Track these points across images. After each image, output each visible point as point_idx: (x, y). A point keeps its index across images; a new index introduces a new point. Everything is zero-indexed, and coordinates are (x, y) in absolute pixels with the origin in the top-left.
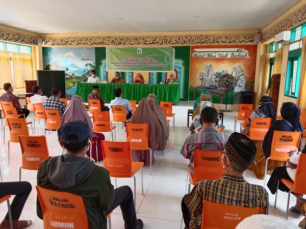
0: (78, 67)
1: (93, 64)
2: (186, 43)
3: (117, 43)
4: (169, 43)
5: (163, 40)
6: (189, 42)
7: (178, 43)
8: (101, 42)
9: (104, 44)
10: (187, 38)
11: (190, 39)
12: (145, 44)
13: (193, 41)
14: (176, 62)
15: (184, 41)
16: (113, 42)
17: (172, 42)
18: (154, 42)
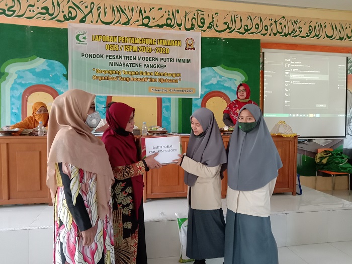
2: (250, 32)
3: (61, 17)
4: (209, 27)
5: (194, 18)
6: (256, 30)
7: (231, 30)
8: (4, 10)
9: (15, 14)
10: (251, 19)
11: (259, 23)
12: (146, 25)
13: (266, 28)
14: (228, 78)
15: (246, 27)
16: (48, 13)
17: (217, 26)
18: (169, 21)
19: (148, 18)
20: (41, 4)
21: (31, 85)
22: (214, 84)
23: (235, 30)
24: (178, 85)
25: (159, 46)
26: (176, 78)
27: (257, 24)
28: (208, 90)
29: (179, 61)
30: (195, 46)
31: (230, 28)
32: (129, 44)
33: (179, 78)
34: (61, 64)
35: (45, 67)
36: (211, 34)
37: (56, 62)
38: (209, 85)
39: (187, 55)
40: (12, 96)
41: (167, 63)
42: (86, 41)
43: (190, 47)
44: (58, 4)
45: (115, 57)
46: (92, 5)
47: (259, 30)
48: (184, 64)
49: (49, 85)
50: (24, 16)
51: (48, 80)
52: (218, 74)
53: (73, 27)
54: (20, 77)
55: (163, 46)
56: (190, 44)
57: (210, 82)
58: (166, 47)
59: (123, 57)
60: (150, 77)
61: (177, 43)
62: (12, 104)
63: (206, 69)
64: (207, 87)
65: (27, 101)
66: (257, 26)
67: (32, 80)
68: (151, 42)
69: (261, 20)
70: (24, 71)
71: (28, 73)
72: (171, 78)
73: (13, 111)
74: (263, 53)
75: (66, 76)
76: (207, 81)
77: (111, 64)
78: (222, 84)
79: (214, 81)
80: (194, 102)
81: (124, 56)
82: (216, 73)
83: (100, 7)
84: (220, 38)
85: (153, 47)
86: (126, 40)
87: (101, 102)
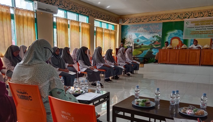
0: (147, 39)
1: (159, 36)
3: (182, 18)
8: (168, 18)
9: (170, 19)
19: (211, 13)
20: (177, 15)
32: (203, 23)
35: (177, 32)
42: (189, 24)
44: (182, 14)
45: (198, 27)
46: (192, 13)
49: (178, 37)
50: (173, 19)
53: (186, 20)
54: (170, 35)
59: (200, 27)
60: (209, 32)
65: (172, 41)
75: (183, 34)
77: (196, 29)
83: (194, 13)
86: (202, 21)
87: (192, 41)
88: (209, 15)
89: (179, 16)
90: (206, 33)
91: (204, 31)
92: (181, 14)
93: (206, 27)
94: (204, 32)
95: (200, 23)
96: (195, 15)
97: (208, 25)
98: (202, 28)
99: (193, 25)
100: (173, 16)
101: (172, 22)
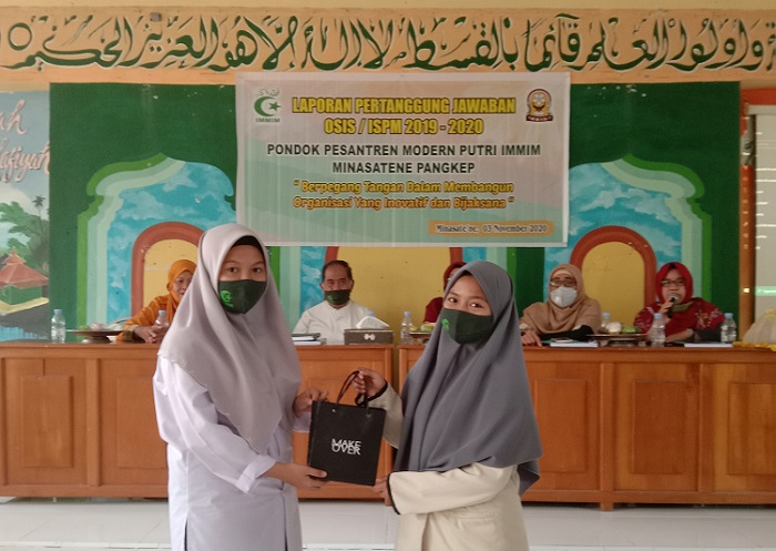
1: (28, 206)
2: (709, 62)
3: (219, 60)
4: (591, 58)
5: (551, 37)
6: (727, 57)
7: (653, 61)
8: (97, 53)
9: (120, 60)
10: (712, 28)
11: (736, 37)
12: (424, 65)
13: (757, 49)
14: (647, 191)
15: (696, 51)
16: (190, 50)
17: (615, 54)
18: (483, 51)
19: (429, 45)
20: (175, 32)
21: (153, 223)
22: (606, 207)
23: (666, 61)
24: (507, 214)
25: (457, 117)
26: (500, 196)
27: (731, 41)
28: (588, 225)
29: (509, 150)
30: (552, 111)
31: (652, 57)
32: (380, 116)
33: (509, 195)
34: (219, 172)
35: (184, 180)
36: (597, 74)
37: (210, 167)
38: (590, 211)
39: (532, 133)
40: (111, 251)
41: (477, 159)
42: (277, 114)
43: (539, 112)
44: (214, 28)
45: (348, 149)
46: (293, 23)
47: (737, 56)
48: (521, 158)
49: (193, 222)
50: (139, 63)
51: (191, 211)
52: (617, 181)
53: (248, 81)
54: (128, 206)
55: (467, 114)
56: (539, 104)
57: (596, 203)
58: (474, 117)
59: (366, 149)
60: (432, 196)
61: (504, 105)
62: (112, 268)
63: (583, 168)
64: (586, 216)
65: (143, 261)
66: (729, 47)
67: (156, 213)
68: (436, 106)
69: (742, 29)
70: (137, 191)
71: (146, 194)
72: (488, 196)
73: (114, 285)
74: (754, 117)
75: (231, 200)
76: (586, 201)
77: (337, 167)
78: (629, 206)
79: (606, 200)
80: (549, 258)
81: (369, 147)
82: (611, 178)
83: (311, 29)
84: (623, 86)
85: (442, 120)
86: (374, 105)
87: (311, 264)
88: (424, 54)
89: (187, 40)
90: (408, 203)
91: (399, 188)
92: (208, 28)
93: (407, 150)
94: (394, 196)
95: (358, 118)
96: (316, 46)
97: (422, 140)
98: (380, 159)
99: (308, 128)
100: (140, 34)
101: (134, 90)
